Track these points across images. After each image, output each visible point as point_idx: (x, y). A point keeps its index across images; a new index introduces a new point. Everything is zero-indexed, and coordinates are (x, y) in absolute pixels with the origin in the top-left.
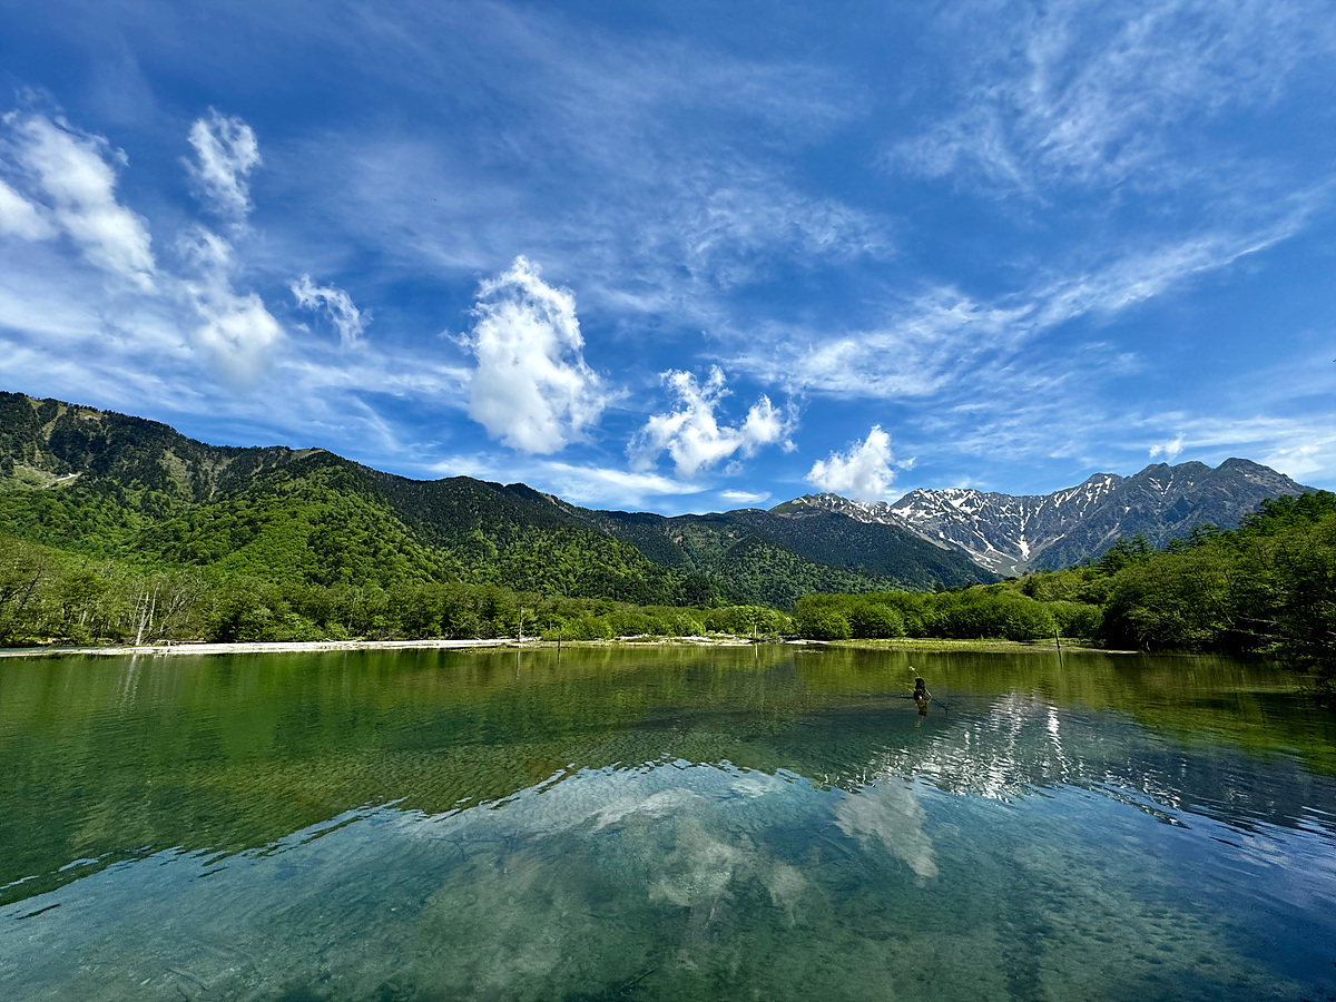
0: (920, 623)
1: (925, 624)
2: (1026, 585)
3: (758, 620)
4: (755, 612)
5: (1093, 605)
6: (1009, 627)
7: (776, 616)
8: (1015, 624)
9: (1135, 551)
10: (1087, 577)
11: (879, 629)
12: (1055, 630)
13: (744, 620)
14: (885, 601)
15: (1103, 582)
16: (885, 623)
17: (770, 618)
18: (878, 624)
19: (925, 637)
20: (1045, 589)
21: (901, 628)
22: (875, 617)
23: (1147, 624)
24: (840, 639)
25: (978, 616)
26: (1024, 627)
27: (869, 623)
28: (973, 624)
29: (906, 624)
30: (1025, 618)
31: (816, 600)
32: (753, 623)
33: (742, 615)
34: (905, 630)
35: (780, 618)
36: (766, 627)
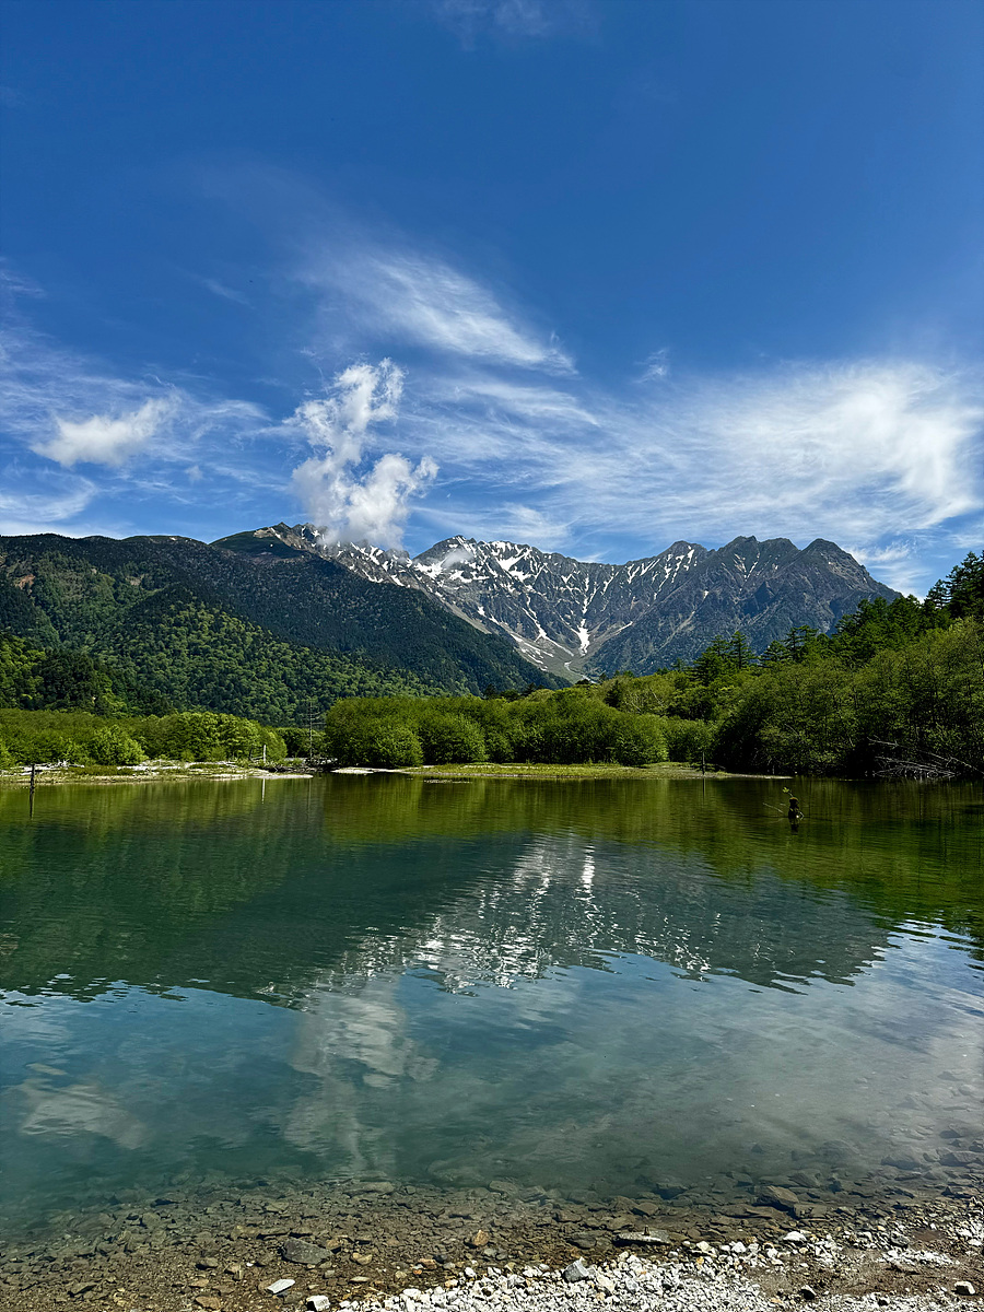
0: (505, 742)
1: (512, 744)
2: (610, 692)
3: (225, 737)
4: (220, 722)
5: (701, 722)
6: (620, 748)
7: (255, 730)
8: (626, 745)
9: (731, 653)
10: (680, 685)
11: (454, 751)
12: (664, 753)
13: (201, 737)
14: (458, 711)
15: (698, 691)
16: (462, 742)
17: (246, 734)
18: (453, 743)
19: (511, 761)
20: (632, 699)
21: (482, 749)
22: (450, 733)
23: (778, 745)
24: (409, 766)
25: (579, 734)
26: (636, 748)
27: (442, 743)
28: (574, 744)
29: (488, 743)
30: (637, 737)
31: (363, 707)
32: (218, 742)
33: (200, 729)
34: (487, 753)
35: (261, 733)
36: (240, 747)
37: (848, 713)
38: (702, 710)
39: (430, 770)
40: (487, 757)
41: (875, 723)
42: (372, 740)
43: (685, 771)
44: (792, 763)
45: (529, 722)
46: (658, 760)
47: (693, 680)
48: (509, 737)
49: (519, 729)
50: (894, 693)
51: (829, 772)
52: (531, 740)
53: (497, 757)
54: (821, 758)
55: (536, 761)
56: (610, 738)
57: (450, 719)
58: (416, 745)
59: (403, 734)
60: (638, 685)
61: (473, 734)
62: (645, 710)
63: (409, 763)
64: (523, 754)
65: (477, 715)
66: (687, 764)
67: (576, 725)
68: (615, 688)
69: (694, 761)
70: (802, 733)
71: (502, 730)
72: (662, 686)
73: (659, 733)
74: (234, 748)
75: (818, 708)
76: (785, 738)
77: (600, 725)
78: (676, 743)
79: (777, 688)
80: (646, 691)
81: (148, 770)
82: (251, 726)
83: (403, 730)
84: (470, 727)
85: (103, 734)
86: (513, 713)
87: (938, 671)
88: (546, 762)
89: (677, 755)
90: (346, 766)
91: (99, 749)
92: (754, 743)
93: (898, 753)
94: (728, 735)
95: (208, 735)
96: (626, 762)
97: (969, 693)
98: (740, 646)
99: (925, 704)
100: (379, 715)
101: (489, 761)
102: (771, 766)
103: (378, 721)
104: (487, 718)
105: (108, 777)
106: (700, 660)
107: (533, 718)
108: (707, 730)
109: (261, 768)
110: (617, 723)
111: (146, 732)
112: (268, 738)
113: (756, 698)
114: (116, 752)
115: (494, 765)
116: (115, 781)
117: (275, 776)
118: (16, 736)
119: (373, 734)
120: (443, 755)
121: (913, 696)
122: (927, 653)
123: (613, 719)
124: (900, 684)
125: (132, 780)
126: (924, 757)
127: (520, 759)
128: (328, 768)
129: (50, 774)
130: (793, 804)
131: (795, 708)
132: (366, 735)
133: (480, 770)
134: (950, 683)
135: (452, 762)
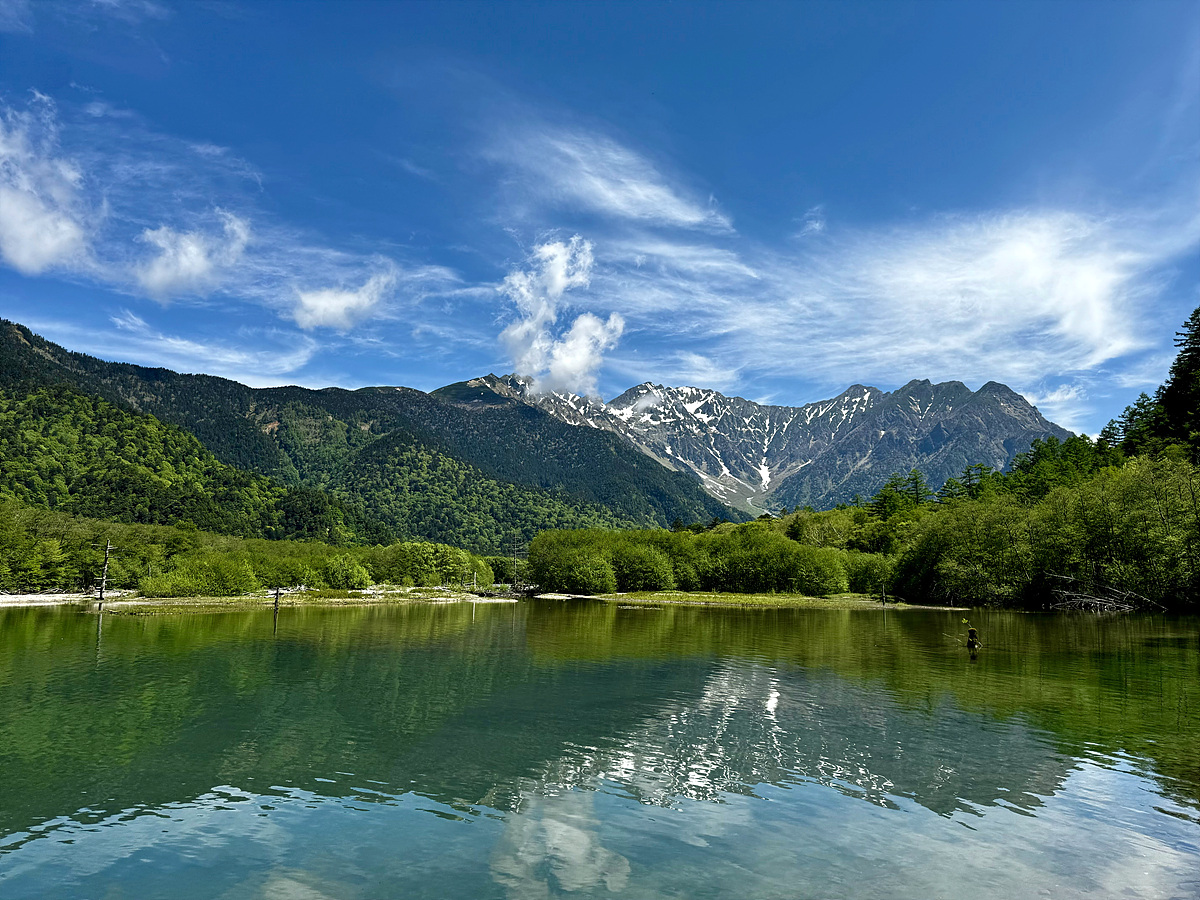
0: (692, 572)
1: (699, 574)
2: (791, 526)
3: (440, 565)
4: (437, 551)
5: (880, 555)
6: (801, 579)
7: (467, 558)
8: (808, 576)
9: (909, 490)
10: (858, 519)
11: (646, 579)
12: (845, 584)
13: (420, 564)
14: (649, 542)
15: (876, 526)
16: (652, 571)
17: (459, 562)
18: (644, 573)
19: (698, 589)
20: (813, 532)
21: (671, 578)
22: (641, 563)
23: (956, 578)
24: (604, 592)
25: (763, 565)
26: (817, 580)
27: (633, 572)
28: (757, 575)
29: (676, 573)
30: (818, 569)
31: (562, 538)
32: (434, 568)
33: (418, 557)
34: (675, 581)
35: (471, 561)
36: (452, 574)
37: (1023, 547)
38: (881, 544)
39: (623, 597)
40: (675, 585)
41: (1052, 558)
42: (570, 568)
43: (865, 602)
44: (970, 596)
45: (715, 552)
46: (838, 591)
47: (872, 515)
48: (696, 567)
49: (705, 559)
50: (1069, 529)
51: (1006, 604)
52: (716, 570)
53: (685, 586)
54: (998, 591)
55: (722, 591)
56: (792, 569)
57: (641, 550)
58: (610, 573)
59: (599, 564)
60: (817, 519)
61: (663, 564)
62: (825, 543)
63: (603, 590)
64: (709, 583)
65: (665, 546)
66: (867, 595)
67: (759, 556)
68: (796, 522)
69: (874, 592)
70: (979, 567)
71: (689, 560)
72: (842, 521)
73: (839, 565)
74: (448, 574)
75: (994, 542)
76: (963, 571)
77: (782, 556)
78: (856, 575)
79: (954, 523)
80: (826, 525)
81: (376, 594)
82: (463, 555)
83: (598, 560)
84: (659, 558)
85: (335, 562)
86: (699, 545)
87: (1113, 507)
88: (732, 592)
89: (857, 586)
90: (546, 592)
91: (333, 574)
92: (933, 575)
93: (1074, 586)
94: (907, 568)
95: (426, 563)
96: (808, 592)
97: (1145, 529)
98: (917, 483)
99: (1101, 540)
100: (576, 546)
101: (677, 589)
102: (949, 599)
103: (575, 551)
104: (675, 549)
105: (340, 600)
106: (877, 496)
107: (718, 550)
108: (886, 563)
109: (472, 592)
110: (798, 555)
111: (373, 560)
112: (478, 566)
113: (933, 533)
114: (347, 577)
115: (681, 594)
116: (347, 603)
117: (485, 600)
118: (261, 563)
119: (571, 563)
120: (634, 583)
121: (1089, 532)
122: (1102, 490)
123: (795, 551)
124: (1075, 520)
125: (361, 603)
126: (1101, 590)
127: (707, 588)
128: (531, 593)
129: (292, 597)
130: (972, 634)
131: (972, 542)
132: (565, 564)
133: (669, 598)
134: (1125, 519)
135: (643, 590)
